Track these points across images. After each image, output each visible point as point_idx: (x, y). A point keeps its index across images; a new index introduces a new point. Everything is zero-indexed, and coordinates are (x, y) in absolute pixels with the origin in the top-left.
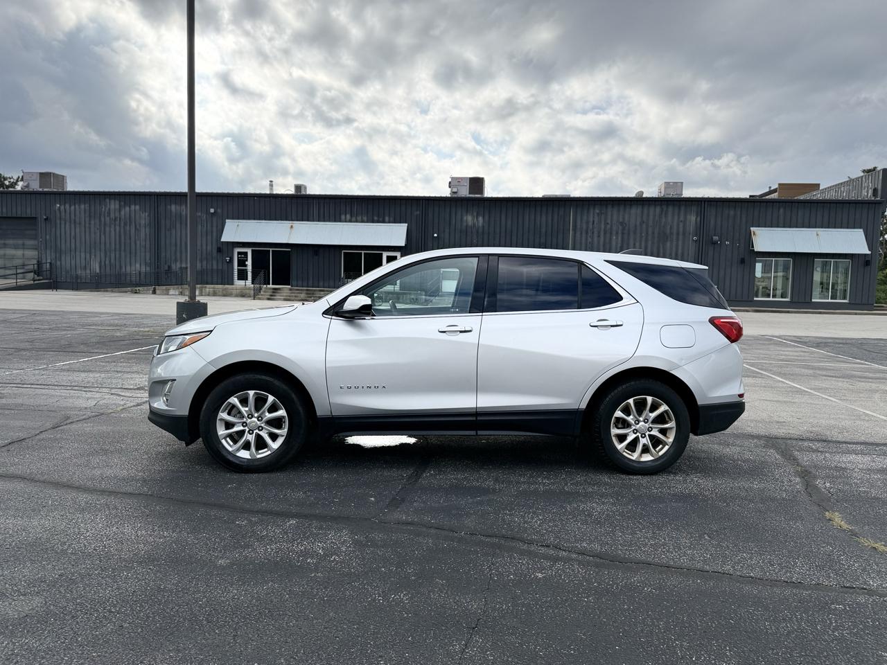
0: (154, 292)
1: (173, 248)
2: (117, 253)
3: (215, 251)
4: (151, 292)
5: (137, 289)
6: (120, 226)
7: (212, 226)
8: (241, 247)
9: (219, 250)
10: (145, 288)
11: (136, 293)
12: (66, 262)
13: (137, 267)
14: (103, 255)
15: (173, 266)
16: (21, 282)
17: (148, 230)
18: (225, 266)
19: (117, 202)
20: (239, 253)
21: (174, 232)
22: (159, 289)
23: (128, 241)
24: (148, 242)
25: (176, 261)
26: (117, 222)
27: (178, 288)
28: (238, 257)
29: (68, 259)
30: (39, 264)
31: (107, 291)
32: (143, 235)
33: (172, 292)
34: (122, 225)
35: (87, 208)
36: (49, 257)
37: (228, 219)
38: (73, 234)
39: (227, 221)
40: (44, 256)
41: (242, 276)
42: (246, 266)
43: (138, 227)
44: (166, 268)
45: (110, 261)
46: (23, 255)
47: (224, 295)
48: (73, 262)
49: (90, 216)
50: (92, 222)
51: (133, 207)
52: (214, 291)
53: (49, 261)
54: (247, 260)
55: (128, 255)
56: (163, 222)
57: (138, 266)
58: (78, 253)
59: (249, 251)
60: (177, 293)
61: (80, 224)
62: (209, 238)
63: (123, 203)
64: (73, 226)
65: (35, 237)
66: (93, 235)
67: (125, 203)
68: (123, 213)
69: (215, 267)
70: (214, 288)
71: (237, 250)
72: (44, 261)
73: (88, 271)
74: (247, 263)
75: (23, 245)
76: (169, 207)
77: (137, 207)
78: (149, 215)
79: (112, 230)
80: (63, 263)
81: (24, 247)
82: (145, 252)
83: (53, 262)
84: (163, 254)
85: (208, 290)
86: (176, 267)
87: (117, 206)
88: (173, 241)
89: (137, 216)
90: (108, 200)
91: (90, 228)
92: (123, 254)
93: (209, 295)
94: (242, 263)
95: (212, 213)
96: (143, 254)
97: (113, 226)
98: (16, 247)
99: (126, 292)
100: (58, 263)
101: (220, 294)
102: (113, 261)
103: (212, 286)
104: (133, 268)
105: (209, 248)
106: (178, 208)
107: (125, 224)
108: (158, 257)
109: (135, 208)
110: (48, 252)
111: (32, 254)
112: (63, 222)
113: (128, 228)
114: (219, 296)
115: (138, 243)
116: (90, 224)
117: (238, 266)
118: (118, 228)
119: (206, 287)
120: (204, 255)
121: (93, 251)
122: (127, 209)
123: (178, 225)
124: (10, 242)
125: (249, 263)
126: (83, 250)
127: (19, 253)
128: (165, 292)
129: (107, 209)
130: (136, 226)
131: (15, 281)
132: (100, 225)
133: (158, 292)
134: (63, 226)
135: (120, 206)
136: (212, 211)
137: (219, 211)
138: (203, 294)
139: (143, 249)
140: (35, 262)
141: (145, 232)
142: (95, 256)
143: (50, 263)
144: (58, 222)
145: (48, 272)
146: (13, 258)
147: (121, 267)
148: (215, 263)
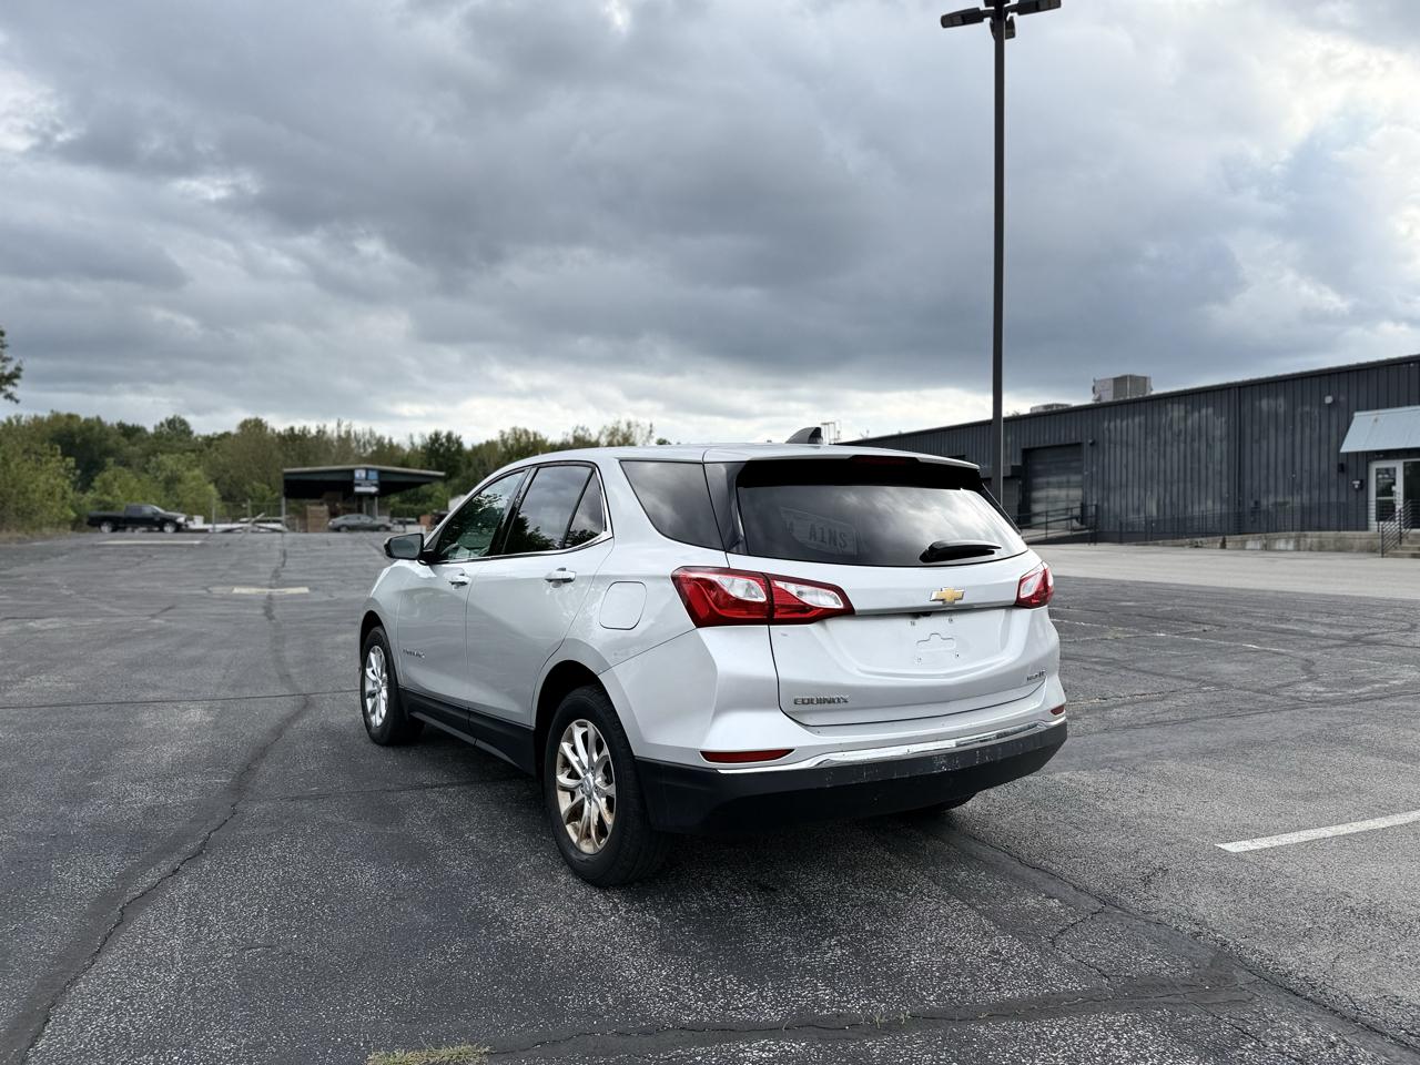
0: (1223, 546)
1: (1264, 472)
2: (1182, 485)
3: (1334, 470)
4: (1218, 545)
5: (1199, 540)
6: (1185, 443)
7: (1329, 427)
8: (1381, 459)
9: (1342, 468)
10: (1210, 539)
11: (1197, 547)
12: (1115, 503)
13: (1209, 506)
14: (1162, 490)
15: (1264, 502)
16: (1052, 534)
17: (1225, 443)
18: (1352, 496)
19: (1182, 407)
20: (1379, 471)
21: (1264, 444)
22: (1232, 540)
23: (1196, 466)
24: (1225, 466)
25: (1268, 492)
26: (1182, 438)
27: (1260, 538)
28: (1377, 480)
29: (1118, 498)
30: (1083, 507)
31: (1157, 545)
32: (1217, 456)
33: (1250, 545)
34: (1189, 439)
35: (1143, 421)
36: (1094, 497)
37: (1358, 410)
38: (1124, 462)
39: (1356, 414)
40: (1089, 495)
41: (1386, 512)
42: (1391, 493)
43: (1210, 441)
44: (1252, 504)
45: (1171, 498)
46: (1068, 496)
47: (1339, 550)
48: (1124, 503)
49: (1146, 433)
50: (1149, 442)
51: (1204, 411)
52: (1320, 542)
53: (1095, 502)
54: (1394, 484)
55: (1196, 488)
56: (1248, 431)
57: (1210, 503)
58: (1130, 489)
59: (1398, 466)
60: (1259, 547)
61: (1133, 446)
62: (1324, 448)
63: (1189, 407)
64: (1124, 450)
65: (1079, 471)
66: (1149, 460)
67: (1193, 407)
68: (1189, 422)
69: (1333, 499)
70: (1320, 537)
71: (1375, 466)
72: (1089, 503)
73: (1142, 515)
74: (1394, 488)
75: (1068, 482)
76: (1257, 404)
77: (1210, 410)
78: (1228, 422)
79: (1175, 450)
80: (1112, 505)
81: (1068, 485)
82: (1221, 481)
83: (1100, 503)
84: (1247, 483)
85: (1309, 540)
86: (1267, 502)
87: (1182, 413)
88: (1264, 460)
89: (1210, 425)
90: (1169, 406)
91: (1146, 450)
92: (1189, 485)
93: (1311, 550)
94: (1386, 490)
95: (1329, 405)
96: (1217, 484)
97: (1175, 444)
98: (1060, 486)
99: (1182, 546)
100: (1106, 505)
101: (1332, 547)
102: (1175, 499)
103: (1318, 533)
104: (1203, 508)
105: (1324, 466)
106: (1272, 402)
107: (1193, 440)
108: (1241, 488)
109: (1207, 411)
110: (1094, 490)
111: (1076, 493)
112: (1112, 445)
113: (1196, 445)
114: (1330, 550)
115: (1211, 466)
116: (1146, 444)
117: (1378, 495)
118: (1182, 446)
119: (1305, 536)
120: (1315, 479)
121: (1149, 484)
122: (1196, 415)
123: (1272, 432)
124: (1053, 479)
125: (1399, 488)
126: (1136, 484)
127: (1063, 493)
128: (1239, 545)
129: (1169, 418)
130: (1207, 440)
131: (1044, 532)
132: (1159, 445)
133: (1229, 545)
134: (1112, 450)
135: (1186, 412)
136: (1329, 400)
137: (1342, 398)
138: (1302, 548)
139: (1218, 477)
140: (1078, 504)
141: (1220, 449)
142: (1152, 491)
143: (1097, 506)
144: (1107, 445)
145: (1093, 519)
146: (1056, 500)
147: (1185, 507)
148: (1333, 492)
